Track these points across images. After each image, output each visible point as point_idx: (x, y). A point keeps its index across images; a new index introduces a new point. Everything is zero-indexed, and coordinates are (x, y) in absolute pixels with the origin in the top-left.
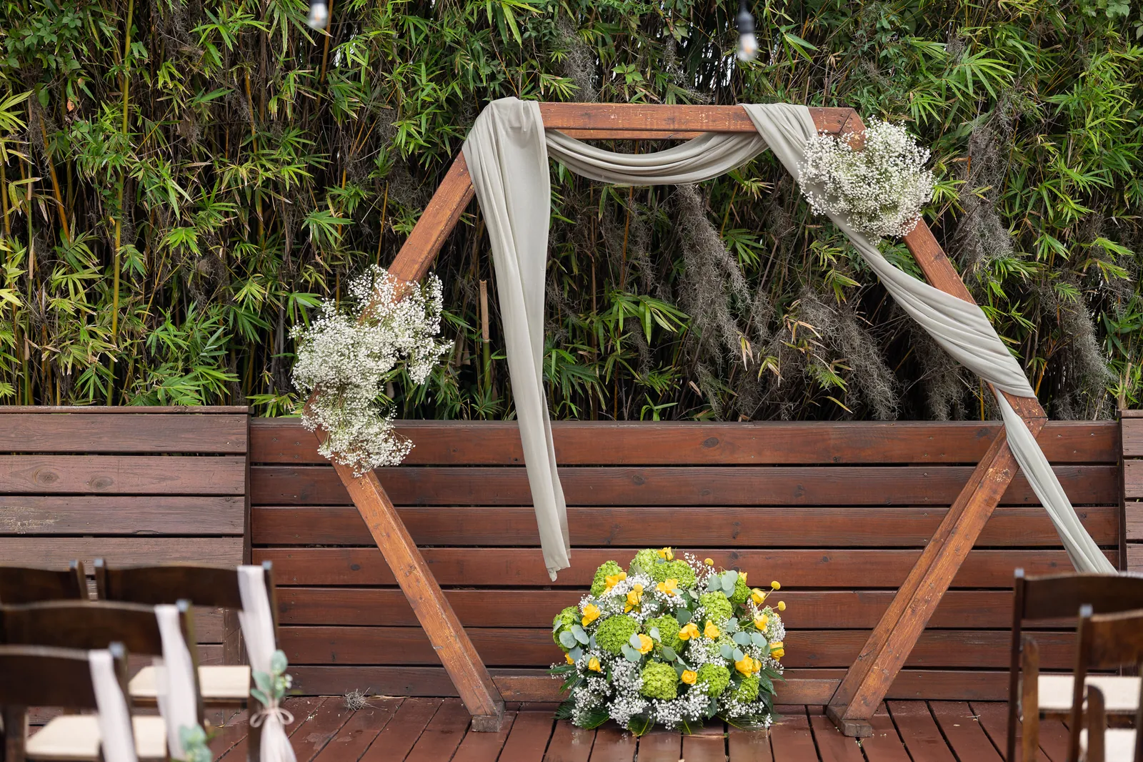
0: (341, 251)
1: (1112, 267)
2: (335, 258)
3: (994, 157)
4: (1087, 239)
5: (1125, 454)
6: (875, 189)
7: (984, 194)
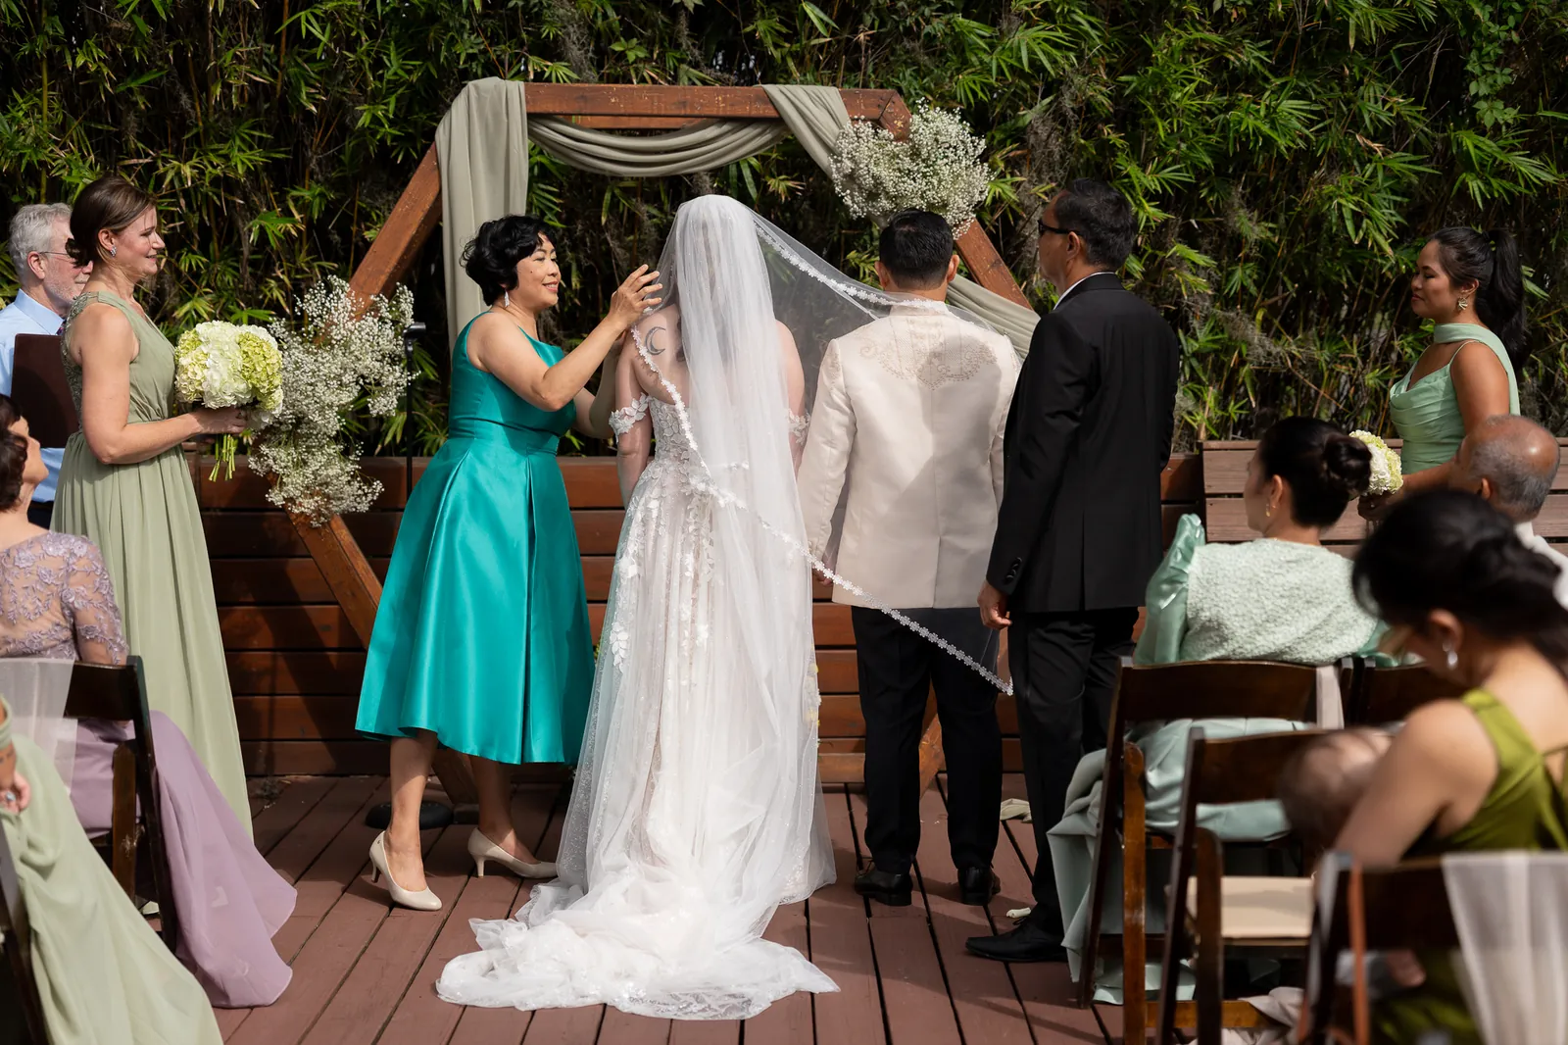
0: (307, 262)
1: (1190, 278)
2: (299, 271)
3: (1056, 150)
4: (1164, 248)
5: (1207, 491)
6: (920, 184)
7: (1046, 193)
